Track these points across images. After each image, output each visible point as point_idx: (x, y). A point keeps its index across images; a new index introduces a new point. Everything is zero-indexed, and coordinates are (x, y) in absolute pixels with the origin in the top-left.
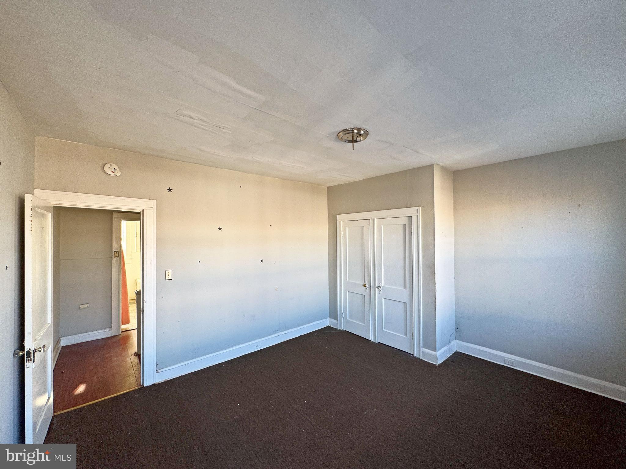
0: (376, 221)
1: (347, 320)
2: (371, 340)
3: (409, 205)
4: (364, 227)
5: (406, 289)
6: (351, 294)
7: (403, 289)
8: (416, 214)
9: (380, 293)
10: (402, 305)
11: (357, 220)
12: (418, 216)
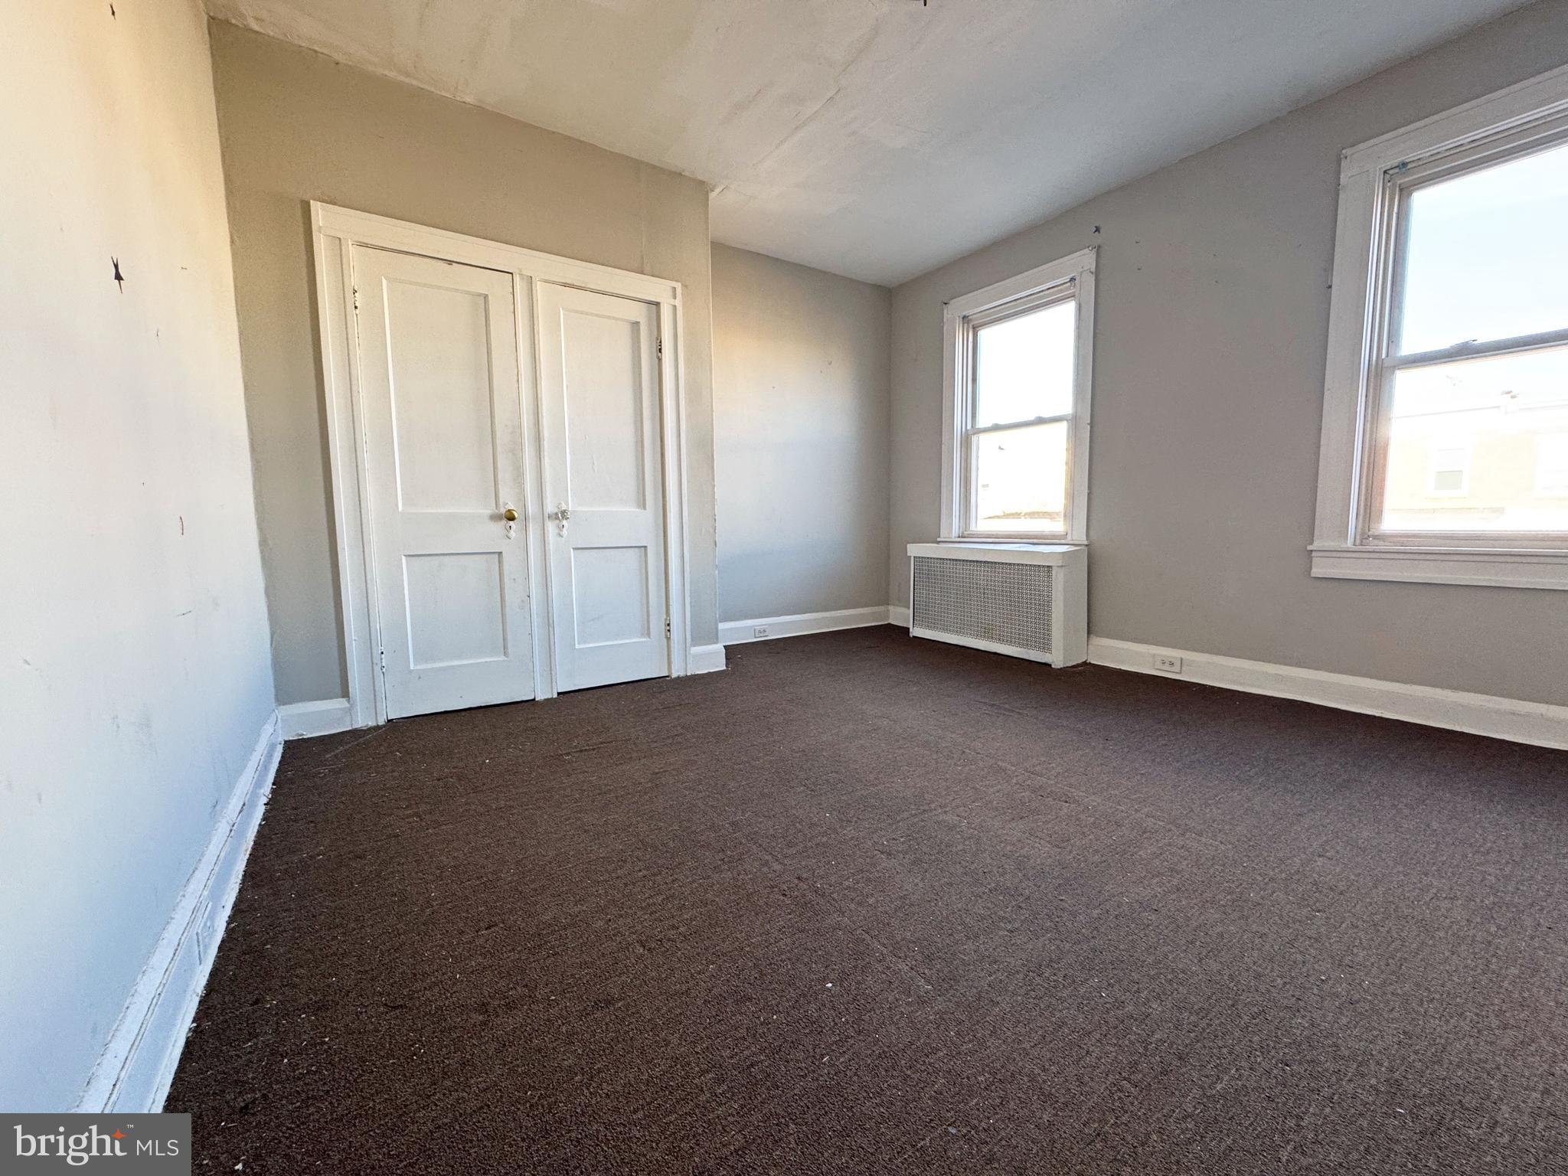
0: (539, 288)
1: (411, 672)
2: (534, 700)
3: (647, 268)
4: (486, 297)
5: (645, 508)
6: (416, 561)
7: (633, 509)
8: (672, 301)
9: (561, 536)
10: (632, 556)
11: (450, 262)
12: (675, 306)
